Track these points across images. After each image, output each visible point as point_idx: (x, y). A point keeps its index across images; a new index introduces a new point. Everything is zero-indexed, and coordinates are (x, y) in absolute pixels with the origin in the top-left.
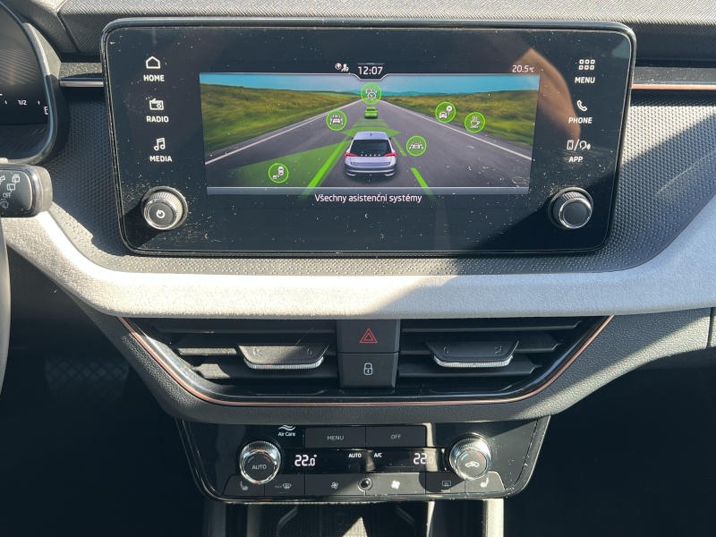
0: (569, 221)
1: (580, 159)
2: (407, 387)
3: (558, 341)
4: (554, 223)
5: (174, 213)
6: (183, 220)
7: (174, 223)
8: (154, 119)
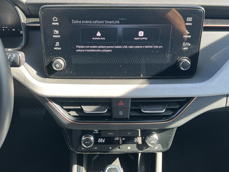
0: (183, 68)
1: (187, 48)
2: (133, 118)
3: (179, 104)
4: (179, 68)
5: (62, 65)
6: (64, 67)
7: (62, 68)
8: (55, 36)
